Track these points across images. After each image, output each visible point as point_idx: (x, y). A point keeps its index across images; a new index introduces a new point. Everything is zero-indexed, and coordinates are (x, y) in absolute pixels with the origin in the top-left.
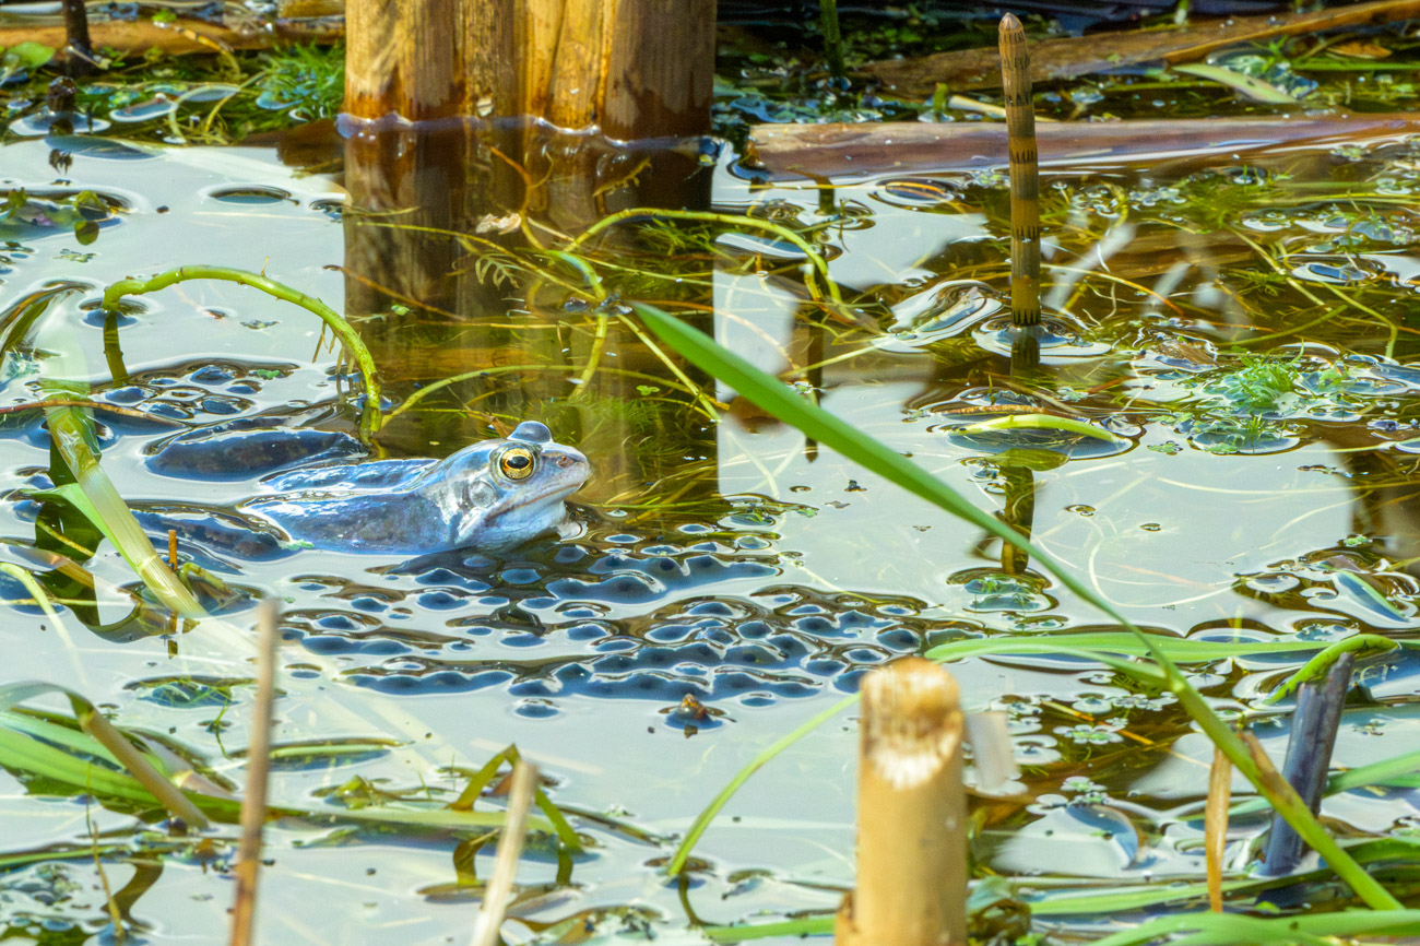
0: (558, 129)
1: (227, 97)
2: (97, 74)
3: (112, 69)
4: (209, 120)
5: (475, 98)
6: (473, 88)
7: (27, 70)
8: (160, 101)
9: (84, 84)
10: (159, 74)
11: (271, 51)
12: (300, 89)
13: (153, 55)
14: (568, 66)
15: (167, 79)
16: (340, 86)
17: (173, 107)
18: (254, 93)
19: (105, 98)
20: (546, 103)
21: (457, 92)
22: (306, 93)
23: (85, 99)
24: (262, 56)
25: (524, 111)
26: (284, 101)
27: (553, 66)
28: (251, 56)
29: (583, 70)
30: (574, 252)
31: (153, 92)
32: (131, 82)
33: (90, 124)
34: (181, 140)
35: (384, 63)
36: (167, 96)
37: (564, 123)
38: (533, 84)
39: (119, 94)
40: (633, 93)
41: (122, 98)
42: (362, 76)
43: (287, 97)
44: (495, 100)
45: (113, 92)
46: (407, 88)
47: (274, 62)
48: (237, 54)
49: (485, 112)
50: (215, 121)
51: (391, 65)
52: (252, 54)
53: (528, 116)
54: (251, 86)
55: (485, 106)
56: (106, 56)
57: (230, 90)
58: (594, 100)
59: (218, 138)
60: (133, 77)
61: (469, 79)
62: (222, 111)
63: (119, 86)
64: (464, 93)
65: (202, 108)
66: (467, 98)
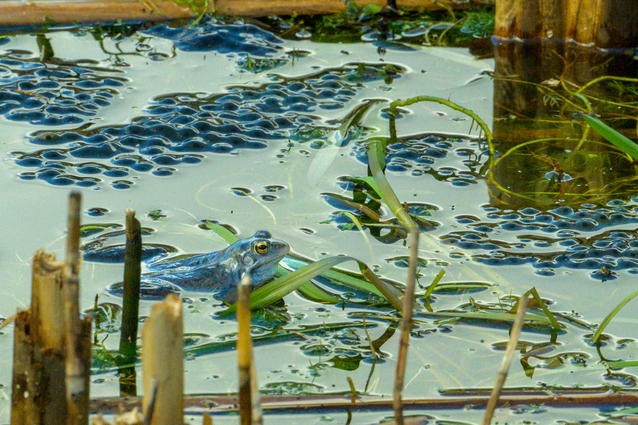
0: (579, 44)
1: (449, 28)
2: (398, 17)
3: (404, 15)
4: (441, 37)
5: (546, 31)
6: (546, 27)
7: (370, 15)
8: (422, 29)
9: (393, 21)
10: (423, 18)
11: (468, 10)
12: (478, 25)
13: (421, 10)
14: (583, 19)
15: (426, 20)
16: (493, 25)
17: (427, 32)
18: (460, 26)
19: (401, 27)
20: (574, 33)
21: (539, 28)
22: (480, 27)
23: (392, 27)
24: (465, 12)
25: (565, 36)
26: (471, 30)
27: (577, 19)
28: (460, 12)
29: (589, 21)
30: (581, 93)
31: (420, 25)
32: (411, 20)
33: (393, 37)
34: (429, 44)
35: (510, 16)
36: (425, 27)
37: (581, 41)
38: (569, 26)
39: (406, 25)
40: (608, 30)
41: (407, 27)
42: (502, 21)
43: (472, 28)
44: (554, 32)
45: (403, 25)
46: (519, 26)
47: (468, 14)
48: (454, 10)
49: (550, 36)
50: (444, 37)
51: (513, 16)
52: (460, 11)
53: (567, 38)
54: (459, 24)
55: (550, 34)
56: (402, 10)
57: (450, 25)
58: (593, 33)
59: (444, 44)
60: (413, 19)
61: (544, 23)
62: (447, 33)
63: (406, 22)
64: (542, 29)
65: (439, 32)
66: (543, 30)
